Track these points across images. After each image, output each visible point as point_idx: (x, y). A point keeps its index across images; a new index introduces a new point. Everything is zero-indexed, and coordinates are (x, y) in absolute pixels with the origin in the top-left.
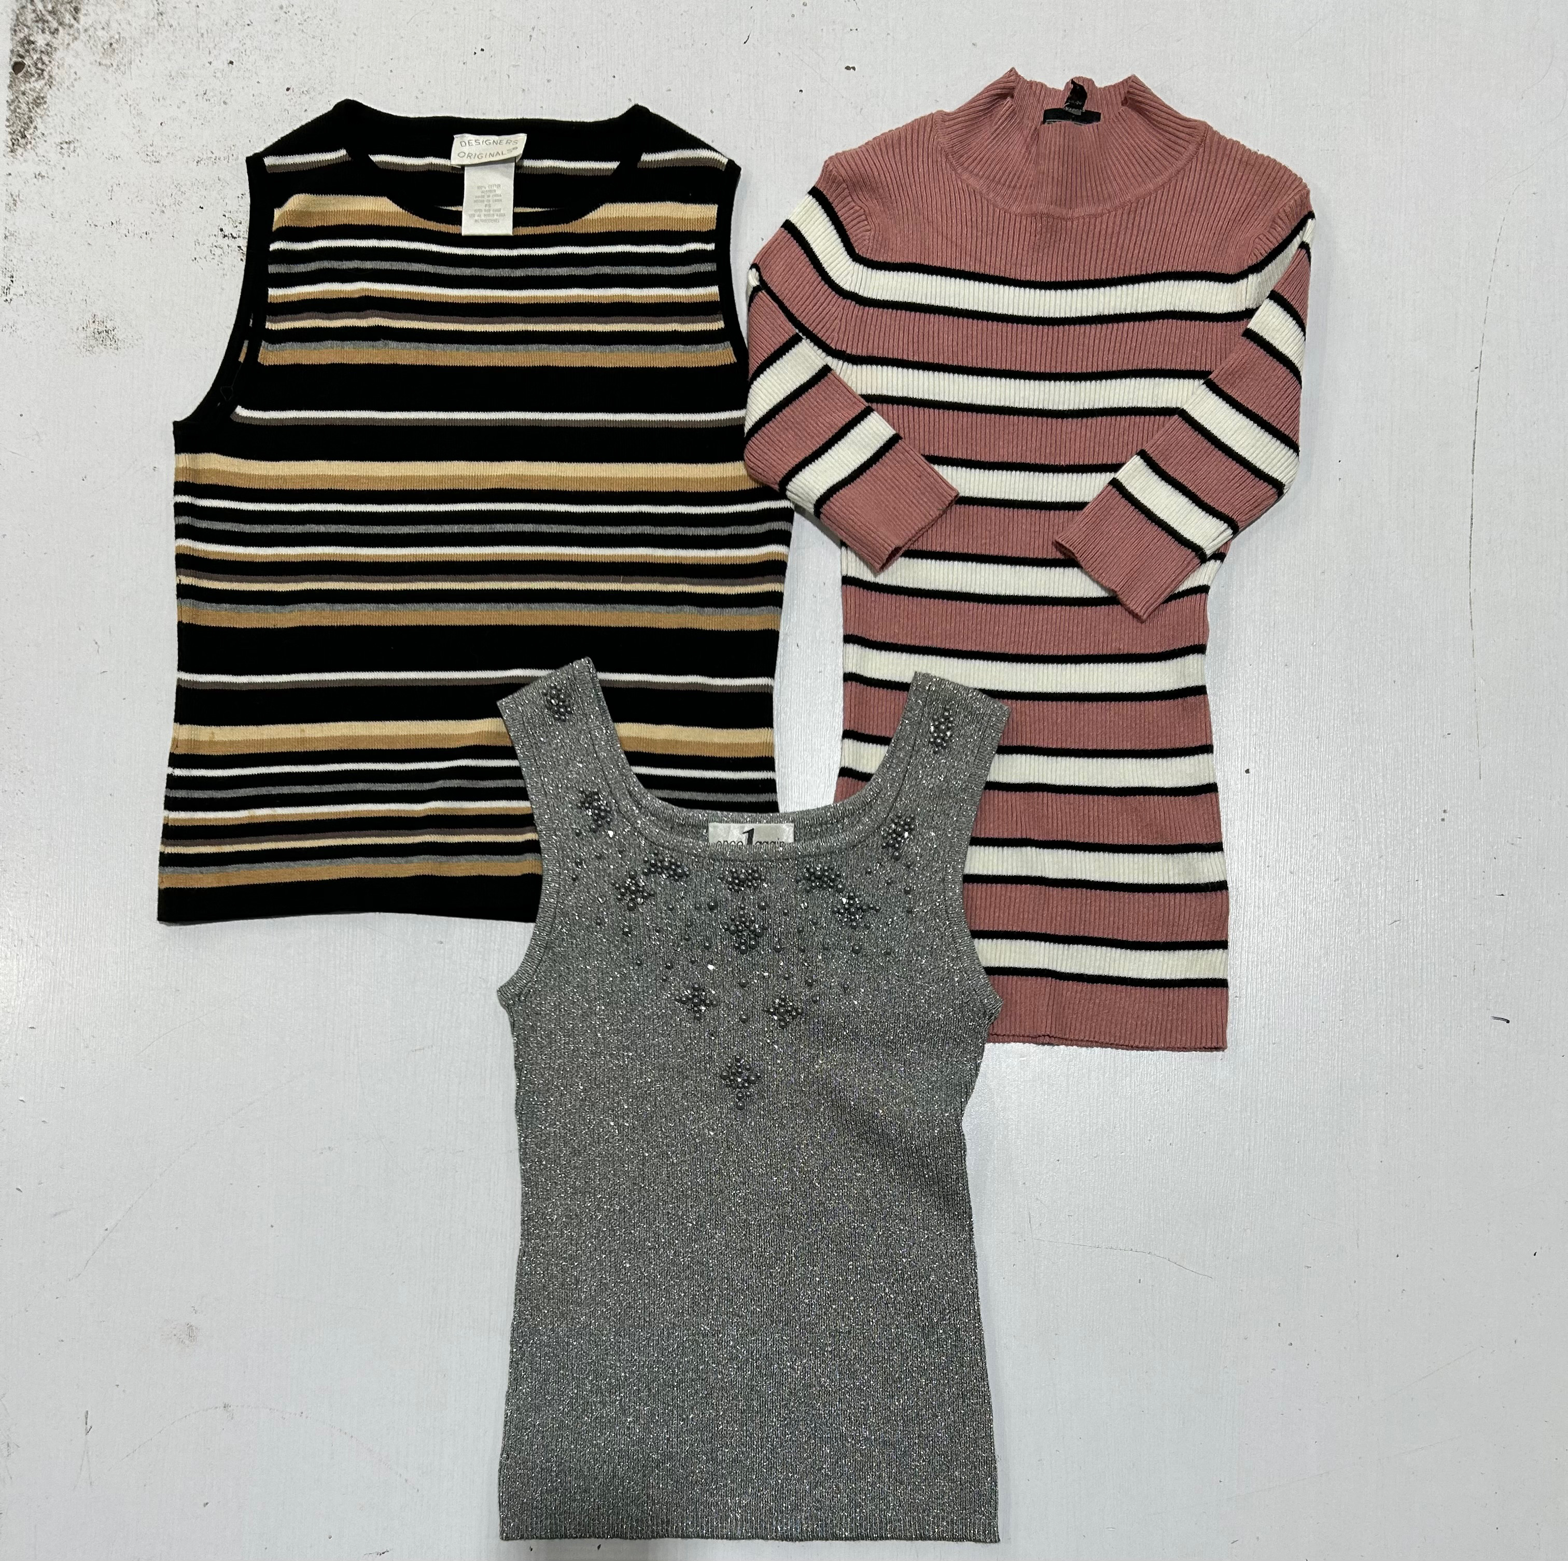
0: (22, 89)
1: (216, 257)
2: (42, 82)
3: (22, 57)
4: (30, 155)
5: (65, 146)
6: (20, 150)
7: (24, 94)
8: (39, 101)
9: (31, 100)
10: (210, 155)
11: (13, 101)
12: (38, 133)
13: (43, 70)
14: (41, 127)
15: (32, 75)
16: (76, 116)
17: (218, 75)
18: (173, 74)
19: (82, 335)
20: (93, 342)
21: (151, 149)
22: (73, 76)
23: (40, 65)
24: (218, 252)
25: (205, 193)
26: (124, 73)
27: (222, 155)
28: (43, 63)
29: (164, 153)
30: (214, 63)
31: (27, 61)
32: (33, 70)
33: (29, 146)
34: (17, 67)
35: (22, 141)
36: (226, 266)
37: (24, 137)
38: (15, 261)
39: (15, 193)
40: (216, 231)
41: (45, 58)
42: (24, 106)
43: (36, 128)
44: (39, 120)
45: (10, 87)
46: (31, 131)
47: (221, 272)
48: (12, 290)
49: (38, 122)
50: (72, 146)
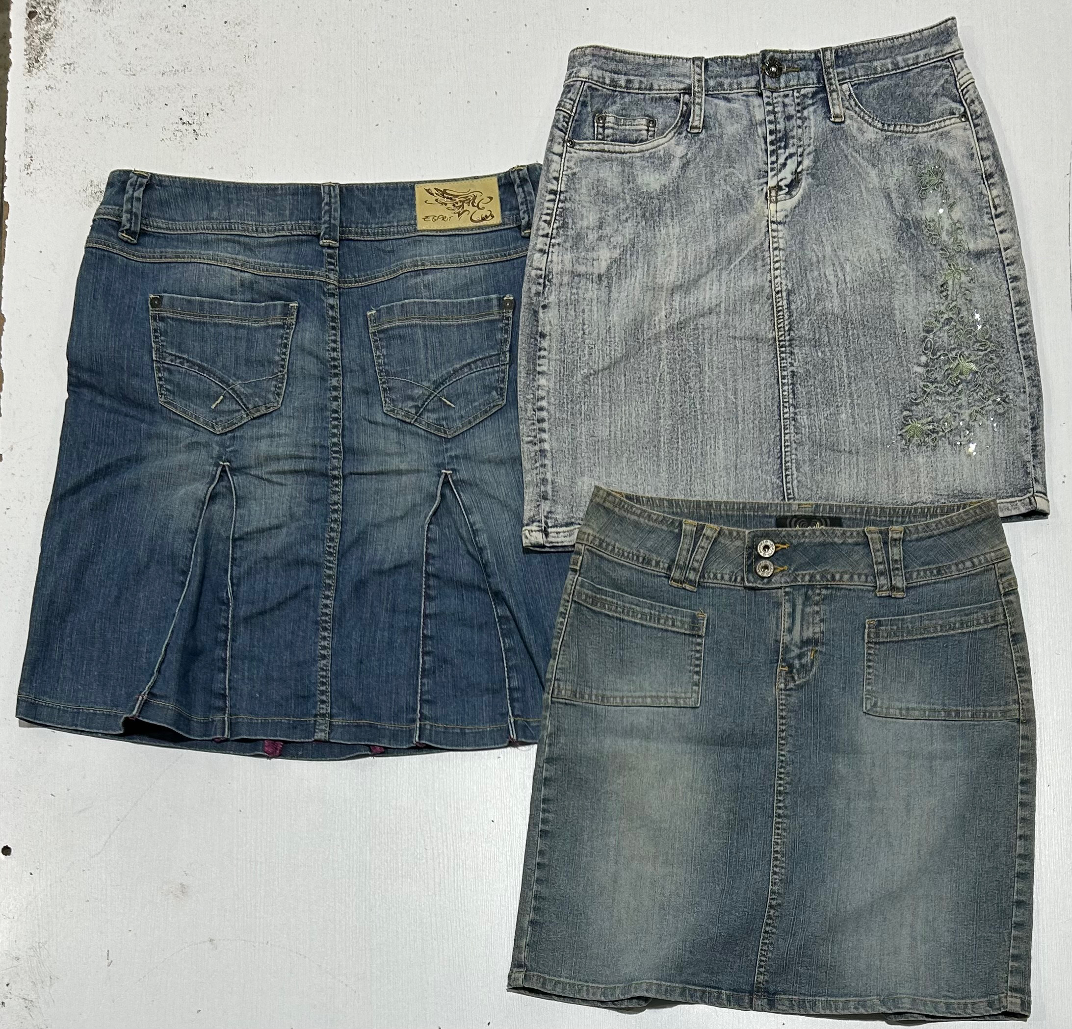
0: (36, 29)
1: (178, 139)
2: (49, 24)
3: (35, 8)
4: (42, 73)
5: (67, 67)
6: (35, 71)
7: (36, 32)
8: (47, 37)
9: (42, 36)
10: (171, 69)
11: (29, 38)
12: (48, 58)
13: (50, 16)
14: (50, 55)
15: (42, 20)
16: (74, 45)
17: (176, 14)
18: (143, 15)
19: (83, 195)
20: (91, 199)
21: (129, 66)
22: (72, 19)
23: (47, 13)
24: (179, 134)
25: (169, 95)
26: (108, 16)
27: (181, 68)
28: (50, 11)
29: (139, 69)
30: (173, 7)
31: (38, 10)
32: (43, 16)
33: (41, 68)
34: (31, 15)
35: (36, 64)
36: (185, 144)
37: (37, 61)
38: (33, 146)
39: (32, 100)
40: (178, 120)
41: (52, 8)
42: (37, 41)
43: (46, 55)
44: (48, 50)
45: (26, 28)
46: (43, 57)
47: (181, 148)
48: (32, 167)
49: (47, 51)
50: (72, 66)
